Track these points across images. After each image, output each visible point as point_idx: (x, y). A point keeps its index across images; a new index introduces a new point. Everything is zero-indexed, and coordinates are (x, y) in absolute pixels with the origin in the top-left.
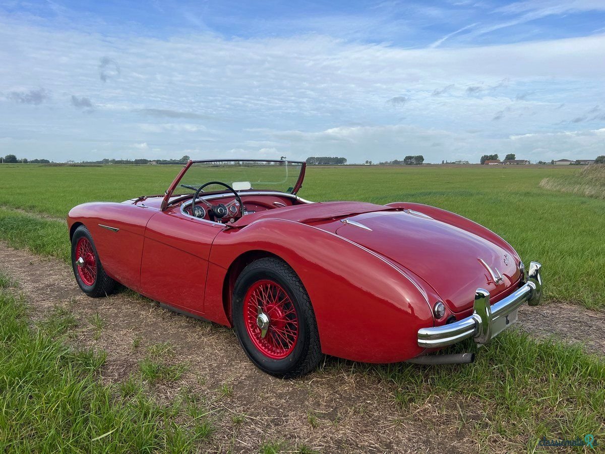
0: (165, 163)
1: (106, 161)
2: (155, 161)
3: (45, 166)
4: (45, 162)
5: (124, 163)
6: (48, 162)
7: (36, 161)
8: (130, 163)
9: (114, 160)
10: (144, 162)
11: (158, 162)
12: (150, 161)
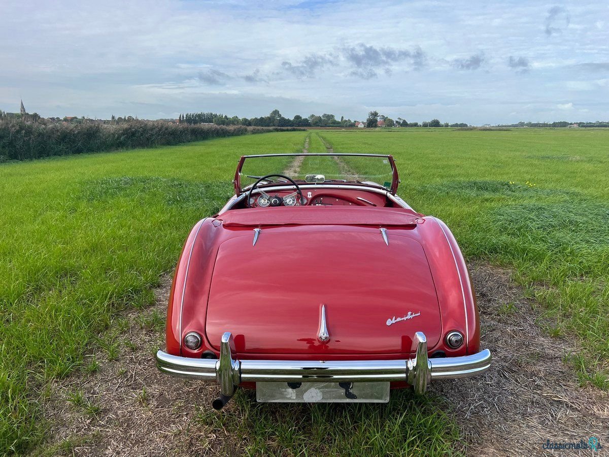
0: (590, 125)
1: (522, 124)
2: (577, 123)
3: (462, 130)
4: (462, 127)
5: (539, 126)
6: (466, 125)
7: (456, 125)
8: (547, 126)
9: (530, 123)
10: (564, 124)
11: (581, 125)
12: (571, 124)
